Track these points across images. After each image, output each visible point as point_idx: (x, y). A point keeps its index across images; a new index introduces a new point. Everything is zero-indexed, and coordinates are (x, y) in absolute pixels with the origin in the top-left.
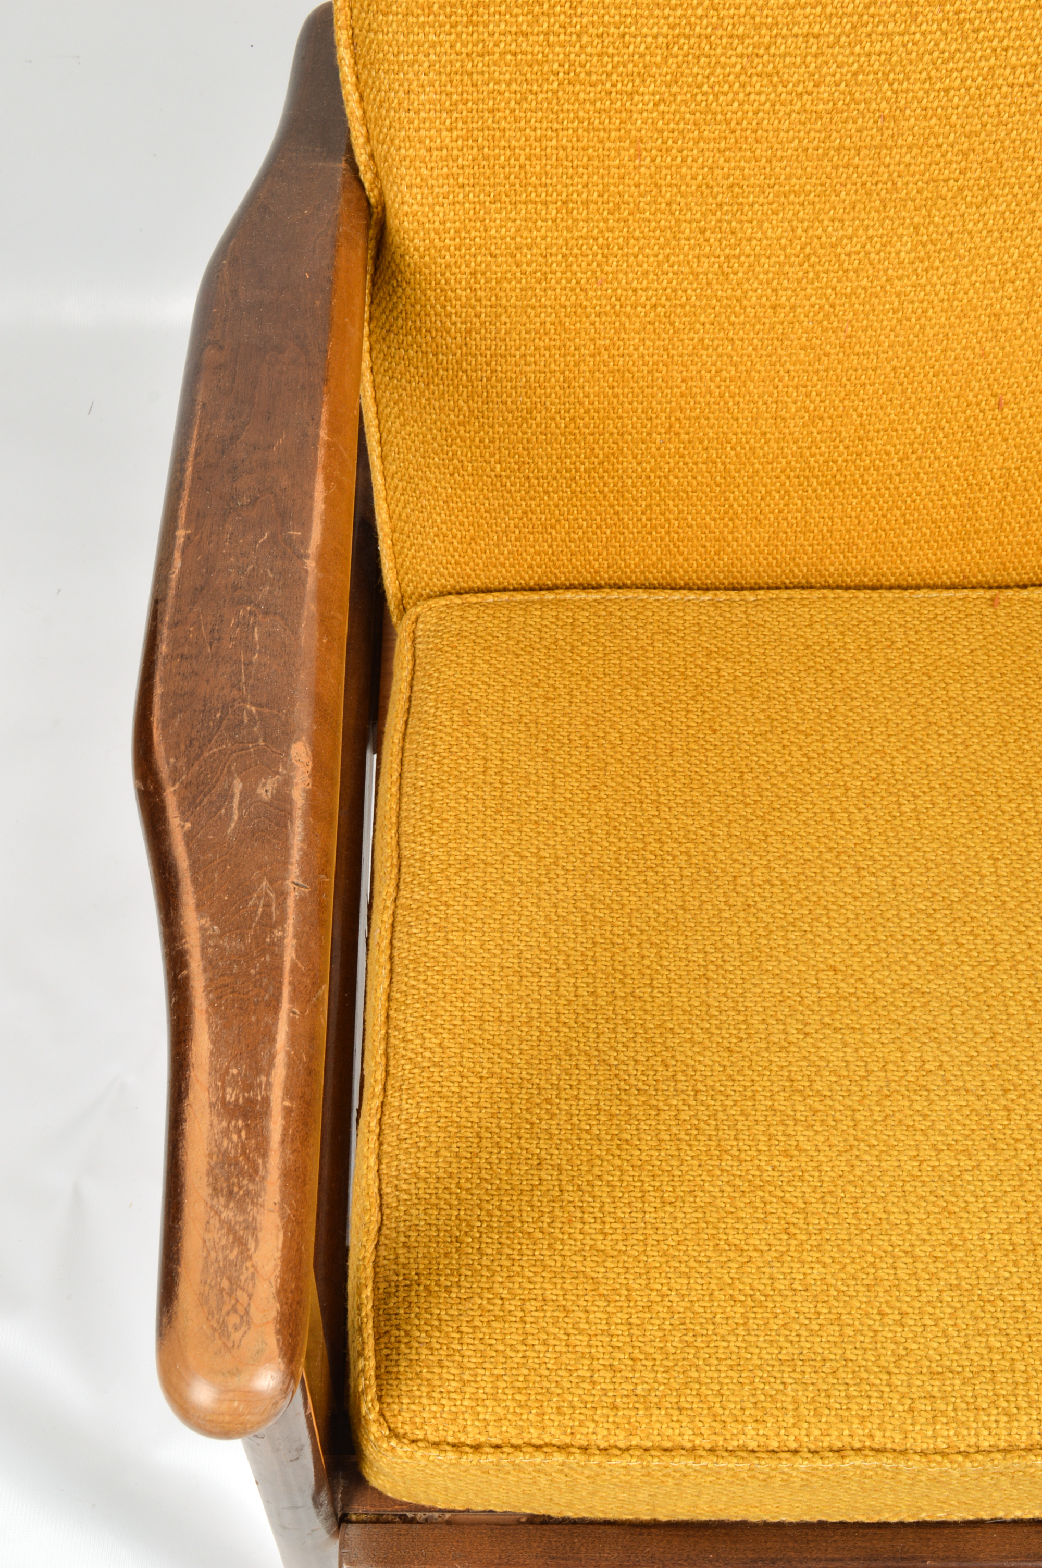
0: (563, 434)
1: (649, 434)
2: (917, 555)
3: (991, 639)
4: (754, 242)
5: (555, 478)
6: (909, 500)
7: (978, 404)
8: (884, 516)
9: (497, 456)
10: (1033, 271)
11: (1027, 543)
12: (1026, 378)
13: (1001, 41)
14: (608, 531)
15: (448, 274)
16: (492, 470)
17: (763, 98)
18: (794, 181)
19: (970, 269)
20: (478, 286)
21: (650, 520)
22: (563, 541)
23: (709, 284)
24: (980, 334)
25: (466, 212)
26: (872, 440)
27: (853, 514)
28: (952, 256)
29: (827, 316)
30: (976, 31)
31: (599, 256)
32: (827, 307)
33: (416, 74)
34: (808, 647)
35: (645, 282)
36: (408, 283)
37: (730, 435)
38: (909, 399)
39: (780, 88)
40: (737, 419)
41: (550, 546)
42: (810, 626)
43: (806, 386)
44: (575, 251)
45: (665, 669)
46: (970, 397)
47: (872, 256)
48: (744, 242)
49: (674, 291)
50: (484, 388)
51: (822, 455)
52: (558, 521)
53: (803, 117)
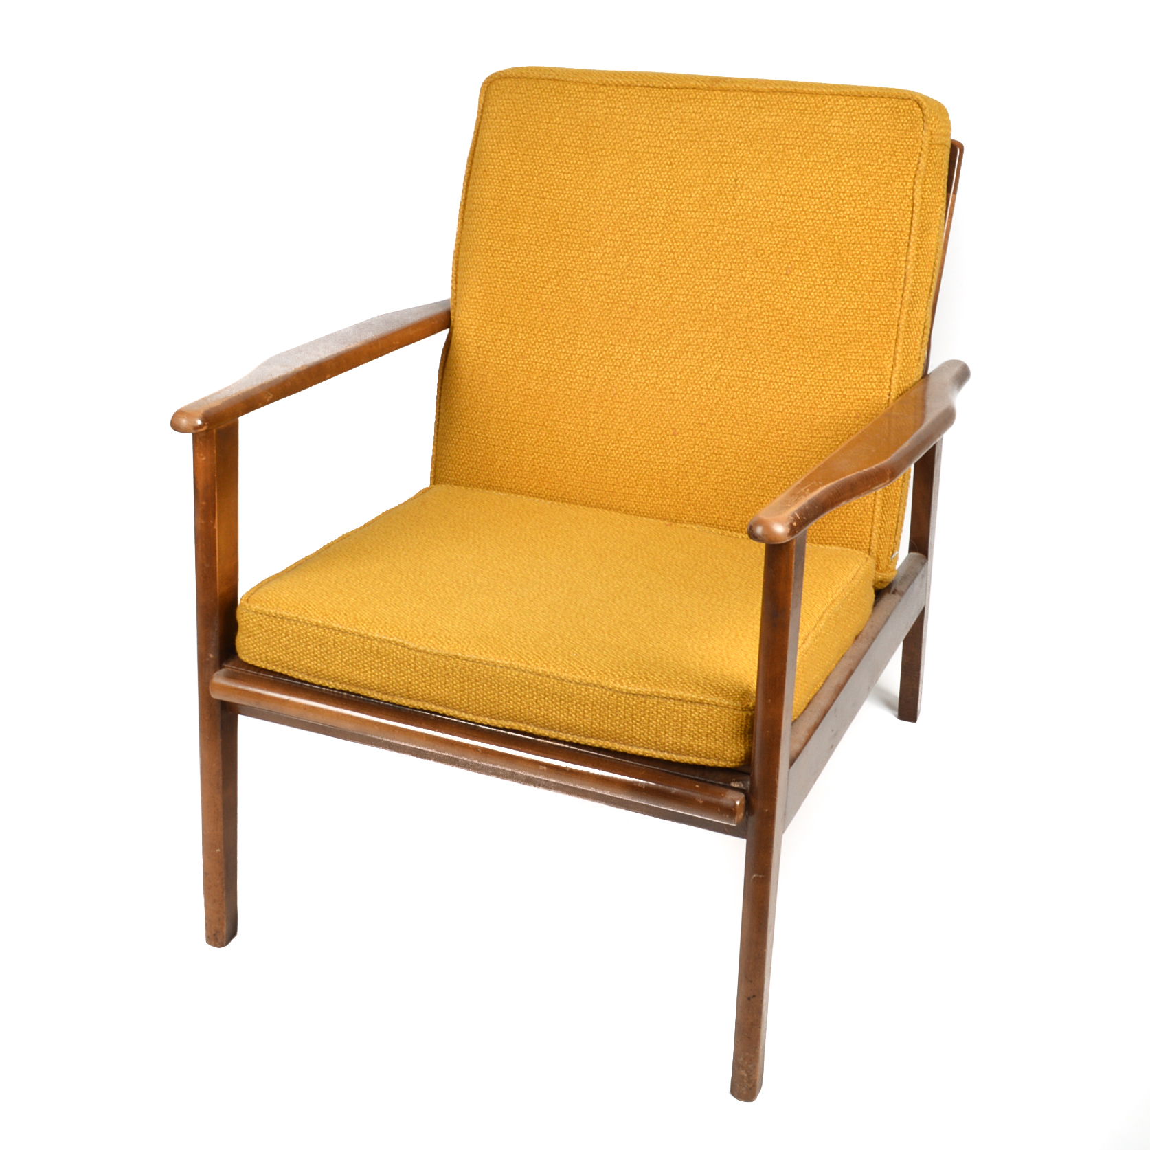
0: (503, 420)
1: (535, 425)
4: (581, 350)
6: (638, 474)
7: (666, 432)
10: (687, 376)
12: (685, 423)
13: (674, 285)
19: (663, 372)
20: (479, 353)
23: (563, 364)
24: (666, 400)
25: (480, 323)
26: (623, 442)
27: (615, 477)
28: (656, 366)
29: (607, 385)
30: (666, 280)
31: (525, 347)
32: (607, 380)
35: (540, 360)
38: (638, 425)
39: (595, 292)
42: (583, 514)
43: (597, 413)
44: (516, 344)
46: (663, 428)
47: (625, 361)
49: (550, 365)
50: (476, 396)
51: (602, 445)
52: (497, 460)
53: (602, 304)
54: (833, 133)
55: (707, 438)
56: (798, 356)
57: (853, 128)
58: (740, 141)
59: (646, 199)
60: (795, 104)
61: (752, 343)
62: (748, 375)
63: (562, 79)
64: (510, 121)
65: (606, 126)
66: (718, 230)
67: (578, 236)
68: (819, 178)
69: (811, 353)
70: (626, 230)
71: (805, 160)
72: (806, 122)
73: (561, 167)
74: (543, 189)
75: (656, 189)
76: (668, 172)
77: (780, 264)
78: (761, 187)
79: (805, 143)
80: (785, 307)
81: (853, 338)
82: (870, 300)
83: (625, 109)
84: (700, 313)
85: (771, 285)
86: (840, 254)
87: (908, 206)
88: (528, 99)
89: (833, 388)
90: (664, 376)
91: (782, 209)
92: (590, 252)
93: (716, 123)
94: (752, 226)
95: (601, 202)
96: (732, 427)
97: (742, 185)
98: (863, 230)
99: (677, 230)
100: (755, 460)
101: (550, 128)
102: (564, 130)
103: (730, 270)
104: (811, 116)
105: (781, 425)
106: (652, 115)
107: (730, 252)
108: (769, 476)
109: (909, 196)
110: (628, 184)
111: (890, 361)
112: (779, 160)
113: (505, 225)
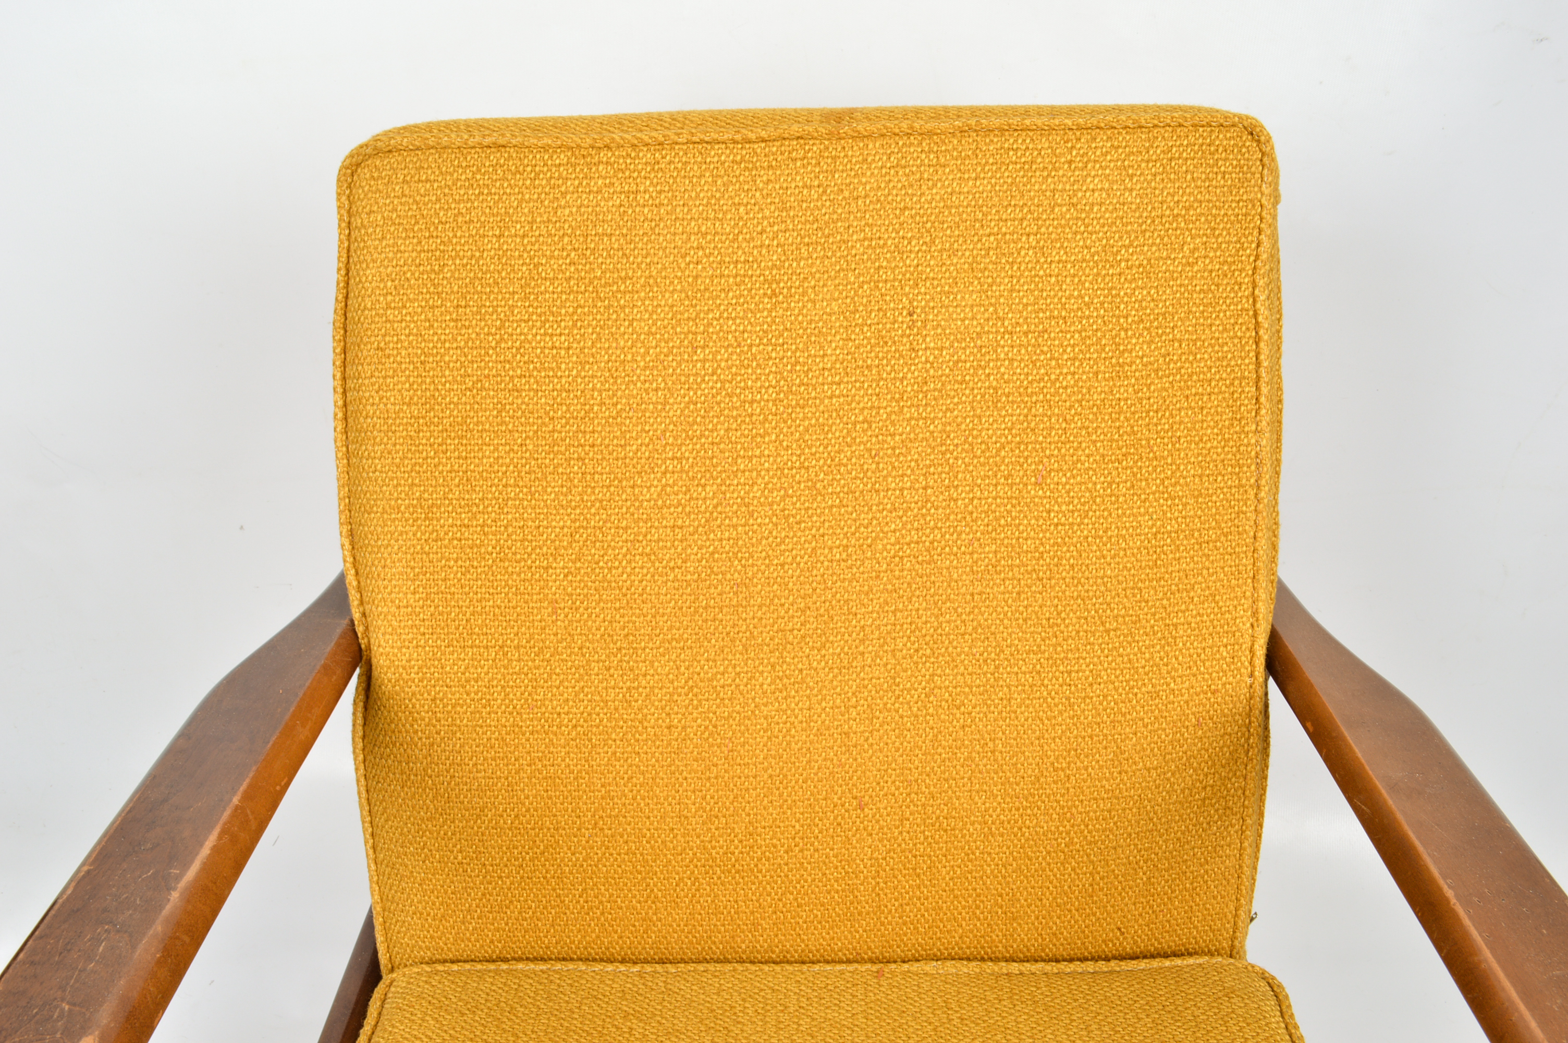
0: (510, 829)
1: (579, 829)
2: (813, 934)
3: (872, 1005)
4: (648, 677)
5: (506, 866)
6: (798, 886)
7: (843, 806)
8: (780, 900)
9: (459, 846)
10: (869, 698)
11: (905, 923)
12: (878, 783)
13: (818, 530)
14: (553, 911)
15: (414, 700)
16: (455, 858)
17: (645, 571)
18: (674, 631)
19: (820, 697)
20: (437, 710)
21: (587, 902)
22: (517, 919)
23: (616, 709)
24: (835, 748)
25: (427, 653)
26: (760, 836)
27: (754, 898)
28: (804, 688)
29: (711, 734)
30: (799, 523)
31: (530, 688)
32: (710, 727)
33: (390, 554)
34: (712, 1011)
35: (566, 708)
36: (385, 707)
37: (645, 830)
38: (786, 801)
39: (657, 564)
40: (649, 817)
41: (507, 924)
42: (718, 994)
43: (701, 791)
44: (511, 683)
45: (586, 1028)
46: (835, 800)
47: (742, 687)
48: (641, 678)
49: (590, 714)
50: (446, 790)
51: (721, 847)
52: (511, 902)
53: (676, 584)
54: (1093, 204)
55: (923, 805)
56: (1078, 632)
57: (1131, 190)
58: (909, 235)
59: (734, 370)
60: (1011, 153)
61: (986, 620)
62: (988, 680)
63: (514, 142)
64: (415, 241)
65: (625, 231)
66: (889, 415)
67: (603, 459)
68: (1076, 293)
69: (1103, 624)
70: (702, 436)
71: (1042, 260)
72: (1037, 187)
73: (544, 323)
74: (511, 373)
75: (751, 346)
76: (770, 311)
77: (1022, 466)
78: (963, 320)
79: (1039, 228)
80: (1042, 544)
81: (1177, 585)
82: (1199, 513)
83: (660, 192)
84: (877, 577)
85: (1009, 507)
86: (1135, 433)
87: (1248, 329)
88: (447, 191)
89: (1150, 680)
90: (824, 704)
91: (1012, 360)
92: (633, 487)
93: (853, 205)
94: (956, 400)
95: (639, 384)
96: (970, 779)
97: (924, 322)
98: (1171, 383)
99: (807, 423)
100: (1020, 829)
101: (505, 247)
102: (536, 247)
103: (925, 488)
104: (1045, 174)
105: (1061, 760)
106: (719, 200)
107: (919, 455)
108: (1049, 853)
109: (1247, 310)
110: (690, 342)
111: (1248, 618)
112: (990, 267)
113: (445, 452)
